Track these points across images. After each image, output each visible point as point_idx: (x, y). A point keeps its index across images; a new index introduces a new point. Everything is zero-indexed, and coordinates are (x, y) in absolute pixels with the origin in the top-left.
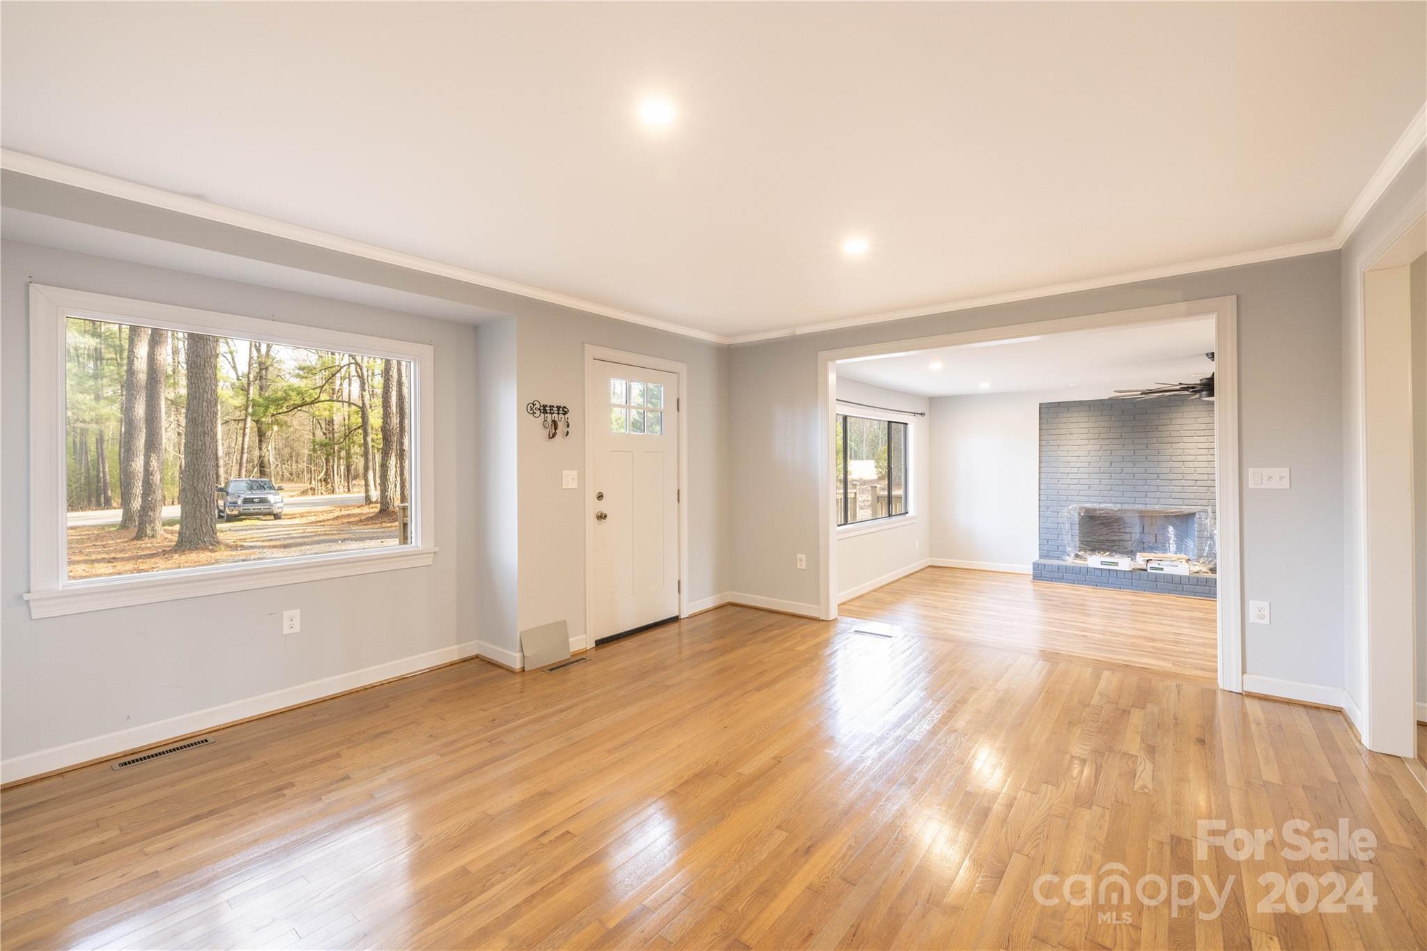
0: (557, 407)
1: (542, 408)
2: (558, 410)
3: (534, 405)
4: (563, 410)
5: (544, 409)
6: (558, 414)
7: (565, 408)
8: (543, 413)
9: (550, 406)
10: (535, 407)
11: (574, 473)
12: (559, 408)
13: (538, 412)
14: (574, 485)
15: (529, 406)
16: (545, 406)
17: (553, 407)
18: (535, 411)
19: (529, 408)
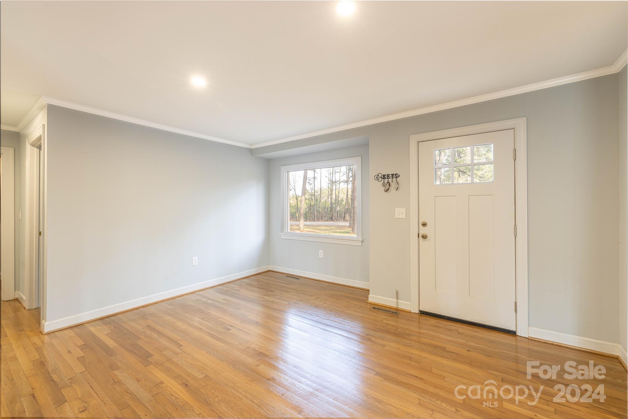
0: (392, 174)
1: (383, 176)
2: (393, 176)
3: (378, 176)
4: (396, 176)
5: (384, 177)
6: (393, 178)
7: (397, 174)
8: (384, 179)
9: (388, 175)
10: (379, 176)
11: (403, 210)
12: (392, 175)
13: (380, 179)
14: (403, 216)
15: (376, 176)
16: (384, 176)
17: (389, 175)
18: (379, 178)
19: (376, 177)
